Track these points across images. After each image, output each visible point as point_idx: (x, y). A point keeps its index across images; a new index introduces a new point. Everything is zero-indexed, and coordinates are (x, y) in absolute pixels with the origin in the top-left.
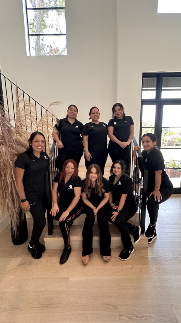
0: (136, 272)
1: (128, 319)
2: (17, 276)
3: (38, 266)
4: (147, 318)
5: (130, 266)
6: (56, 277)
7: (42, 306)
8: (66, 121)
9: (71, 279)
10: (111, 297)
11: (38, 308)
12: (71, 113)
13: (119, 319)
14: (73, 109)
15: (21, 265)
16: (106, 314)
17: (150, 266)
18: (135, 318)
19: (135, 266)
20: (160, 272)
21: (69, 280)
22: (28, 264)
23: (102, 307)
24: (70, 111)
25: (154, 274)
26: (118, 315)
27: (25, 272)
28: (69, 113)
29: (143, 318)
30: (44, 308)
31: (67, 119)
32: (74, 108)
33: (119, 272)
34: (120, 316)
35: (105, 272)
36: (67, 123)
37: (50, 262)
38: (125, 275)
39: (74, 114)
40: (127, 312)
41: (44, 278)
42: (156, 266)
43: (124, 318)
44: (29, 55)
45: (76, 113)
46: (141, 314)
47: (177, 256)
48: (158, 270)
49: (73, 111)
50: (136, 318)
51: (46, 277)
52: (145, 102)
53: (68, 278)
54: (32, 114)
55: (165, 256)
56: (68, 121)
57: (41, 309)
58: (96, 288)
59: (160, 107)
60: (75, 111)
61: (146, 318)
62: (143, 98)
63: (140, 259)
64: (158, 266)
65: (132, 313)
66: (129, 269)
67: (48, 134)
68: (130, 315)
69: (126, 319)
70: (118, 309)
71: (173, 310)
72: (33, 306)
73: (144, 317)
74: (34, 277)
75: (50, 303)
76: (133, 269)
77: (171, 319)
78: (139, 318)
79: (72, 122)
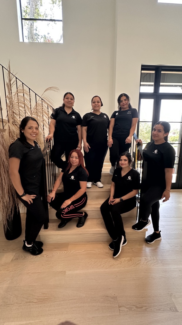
0: (134, 264)
1: (127, 309)
2: (10, 272)
3: (33, 261)
4: (147, 308)
5: (129, 258)
6: (52, 271)
7: (38, 300)
8: (62, 110)
9: (68, 273)
10: (110, 289)
11: (33, 302)
12: (68, 102)
13: (118, 310)
14: (69, 97)
15: (15, 260)
16: (106, 306)
17: (148, 257)
18: (134, 308)
19: (133, 258)
20: (158, 263)
21: (66, 273)
22: (23, 259)
23: (101, 299)
24: (66, 100)
25: (152, 265)
26: (118, 306)
27: (20, 267)
28: (66, 102)
29: (142, 308)
30: (41, 303)
31: (64, 108)
32: (71, 96)
33: (117, 265)
34: (120, 307)
35: (104, 265)
36: (63, 112)
37: (47, 257)
38: (124, 267)
39: (70, 102)
40: (126, 303)
41: (39, 272)
42: (154, 257)
43: (124, 309)
44: (22, 41)
45: (72, 101)
46: (140, 305)
47: (175, 247)
48: (156, 262)
49: (70, 100)
50: (136, 309)
51: (42, 271)
52: (143, 96)
53: (65, 272)
54: (25, 102)
55: (162, 248)
56: (64, 110)
57: (37, 304)
58: (95, 281)
59: (158, 101)
60: (72, 99)
61: (145, 308)
62: (141, 91)
63: (138, 251)
64: (156, 258)
65: (132, 304)
66: (127, 261)
67: (43, 122)
68: (130, 306)
69: (126, 309)
70: (117, 300)
71: (172, 299)
72: (28, 301)
73: (144, 307)
74: (29, 271)
75: (47, 297)
76: (131, 261)
77: (170, 308)
78: (139, 308)
79: (68, 111)
